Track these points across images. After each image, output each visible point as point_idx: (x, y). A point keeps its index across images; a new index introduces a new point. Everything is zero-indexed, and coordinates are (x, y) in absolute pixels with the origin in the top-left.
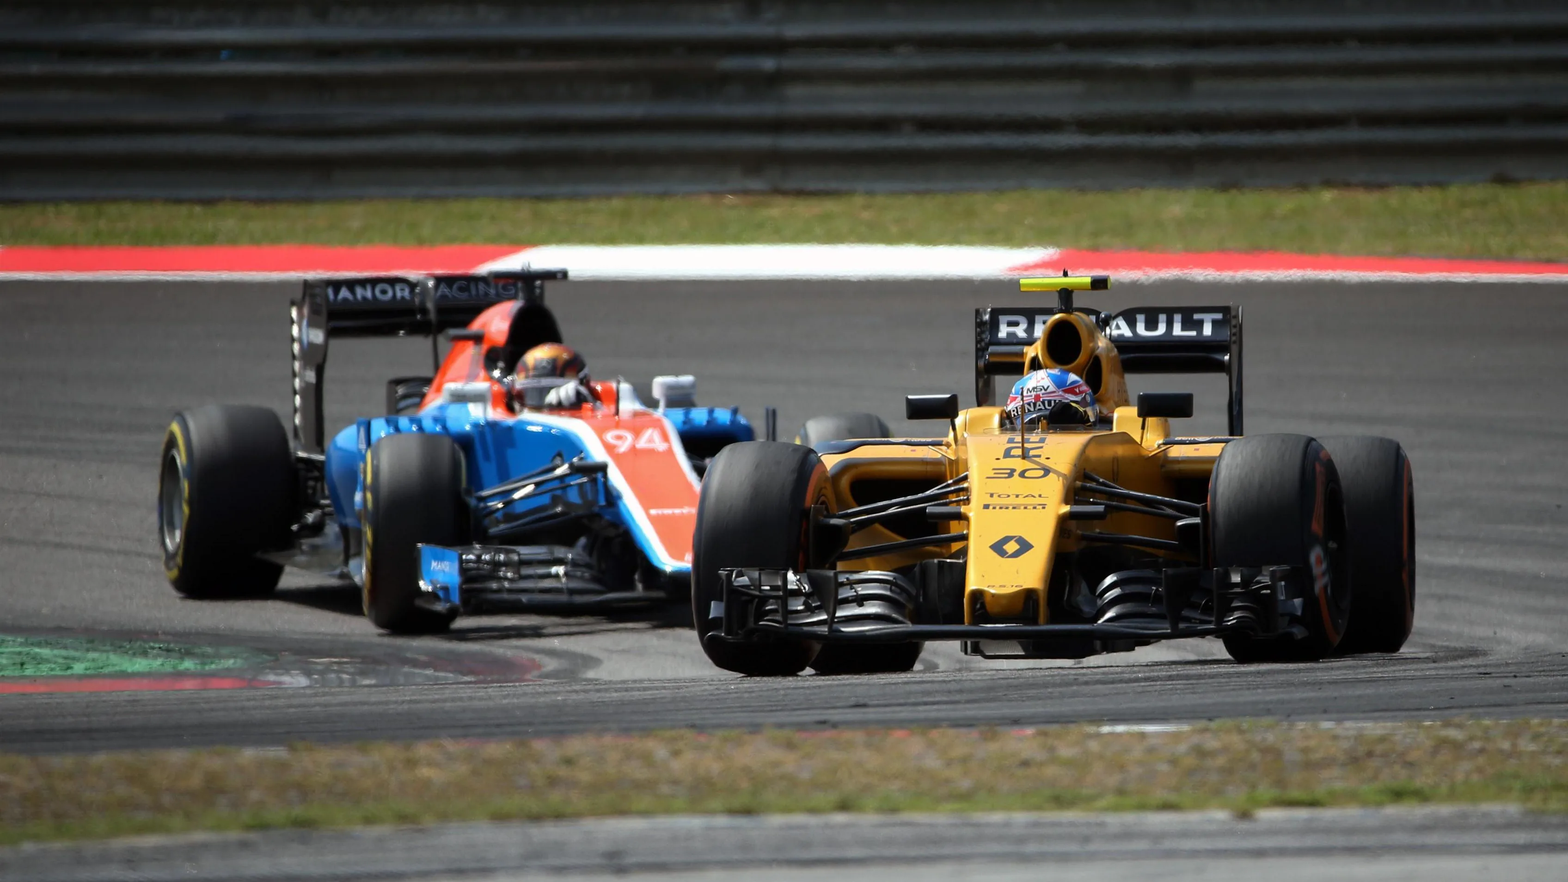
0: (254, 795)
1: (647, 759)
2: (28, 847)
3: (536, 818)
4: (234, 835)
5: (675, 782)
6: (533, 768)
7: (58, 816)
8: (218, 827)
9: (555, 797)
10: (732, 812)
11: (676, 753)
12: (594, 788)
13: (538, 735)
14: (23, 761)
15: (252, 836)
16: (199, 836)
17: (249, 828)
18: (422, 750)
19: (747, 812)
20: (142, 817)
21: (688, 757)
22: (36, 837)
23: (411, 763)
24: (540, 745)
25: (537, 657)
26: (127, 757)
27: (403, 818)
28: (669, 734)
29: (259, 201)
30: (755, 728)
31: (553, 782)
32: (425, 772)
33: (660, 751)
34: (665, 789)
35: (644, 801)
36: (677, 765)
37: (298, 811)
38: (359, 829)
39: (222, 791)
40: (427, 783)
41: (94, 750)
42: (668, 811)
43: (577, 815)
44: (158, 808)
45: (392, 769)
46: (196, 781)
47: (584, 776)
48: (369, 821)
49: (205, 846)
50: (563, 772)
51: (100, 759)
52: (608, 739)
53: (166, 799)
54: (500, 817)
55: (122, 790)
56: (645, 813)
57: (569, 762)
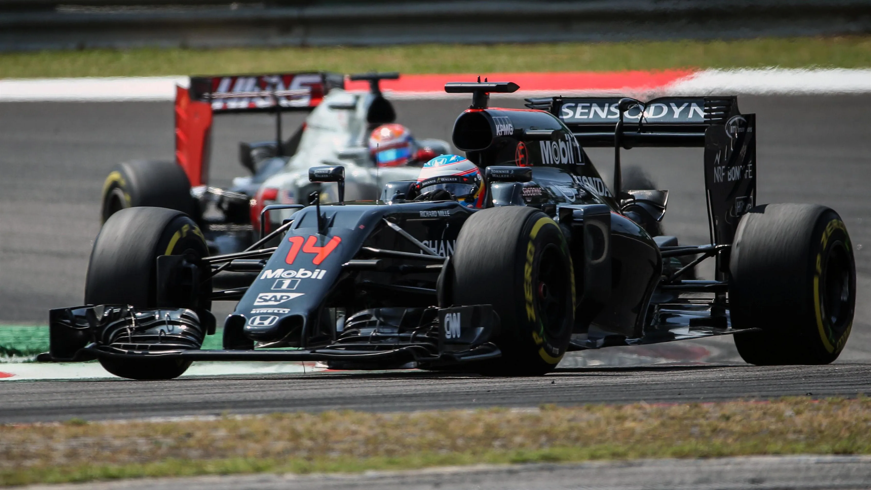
0: (518, 439)
1: (779, 416)
2: (370, 473)
3: (705, 456)
4: (505, 466)
5: (800, 432)
6: (703, 421)
7: (390, 452)
8: (494, 461)
9: (717, 441)
10: (836, 453)
11: (798, 413)
12: (742, 436)
13: (706, 400)
14: (367, 416)
15: (517, 467)
16: (481, 467)
17: (515, 462)
18: (628, 409)
19: (846, 452)
20: (444, 453)
21: (806, 415)
22: (375, 468)
23: (621, 419)
24: (706, 407)
25: (706, 347)
26: (434, 413)
27: (615, 455)
28: (793, 399)
29: (523, 43)
30: (852, 396)
31: (715, 431)
32: (629, 424)
33: (789, 412)
34: (791, 436)
35: (778, 446)
36: (799, 420)
37: (546, 450)
38: (587, 463)
39: (496, 438)
40: (632, 432)
41: (413, 409)
42: (793, 452)
43: (732, 454)
44: (454, 448)
45: (608, 423)
46: (479, 430)
47: (737, 428)
48: (593, 457)
49: (486, 473)
50: (723, 425)
51: (416, 415)
52: (752, 403)
53: (460, 442)
54: (681, 455)
55: (431, 436)
56: (777, 453)
57: (727, 418)
